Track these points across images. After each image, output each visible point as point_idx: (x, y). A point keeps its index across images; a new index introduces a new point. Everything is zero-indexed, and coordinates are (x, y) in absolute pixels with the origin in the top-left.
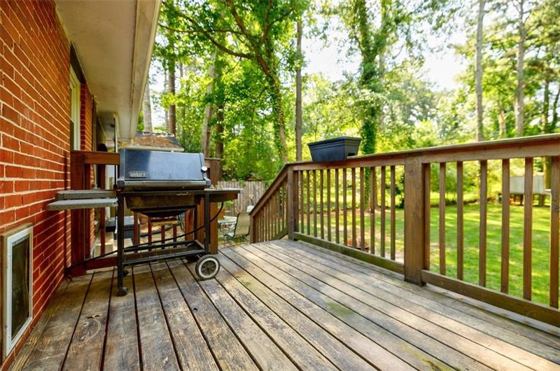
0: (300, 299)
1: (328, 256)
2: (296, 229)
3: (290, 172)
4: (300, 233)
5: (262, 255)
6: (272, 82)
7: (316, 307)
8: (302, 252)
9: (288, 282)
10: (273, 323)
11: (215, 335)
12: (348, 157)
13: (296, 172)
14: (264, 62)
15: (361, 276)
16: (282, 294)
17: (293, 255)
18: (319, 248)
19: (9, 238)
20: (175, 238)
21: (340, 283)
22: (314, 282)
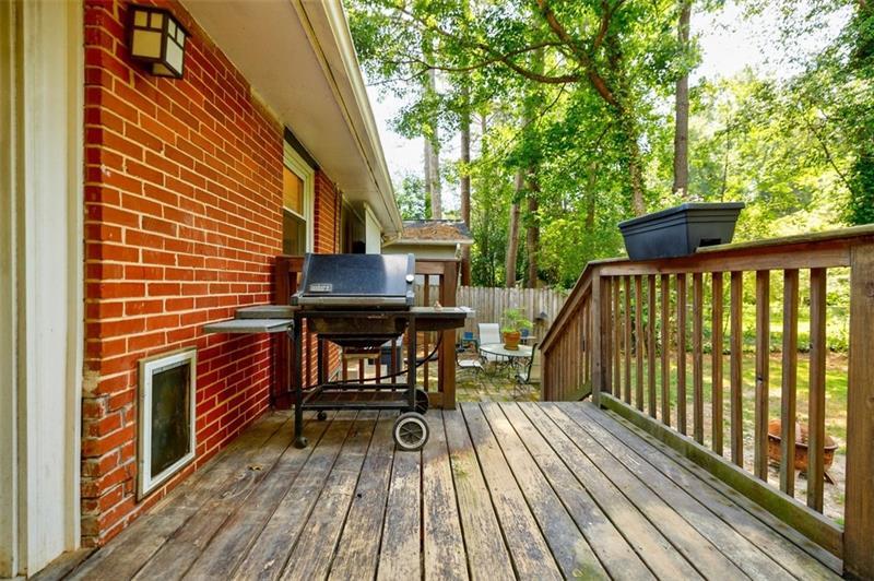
0: (530, 535)
1: (655, 456)
2: (605, 388)
3: (595, 279)
4: (612, 396)
5: (522, 424)
6: (619, 111)
7: (549, 561)
8: (602, 435)
9: (532, 490)
10: (447, 564)
11: (352, 550)
12: (700, 249)
13: (605, 279)
14: (602, 80)
15: (709, 524)
16: (505, 511)
17: (579, 435)
18: (644, 434)
19: (147, 364)
20: (378, 378)
21: (641, 524)
22: (583, 506)
